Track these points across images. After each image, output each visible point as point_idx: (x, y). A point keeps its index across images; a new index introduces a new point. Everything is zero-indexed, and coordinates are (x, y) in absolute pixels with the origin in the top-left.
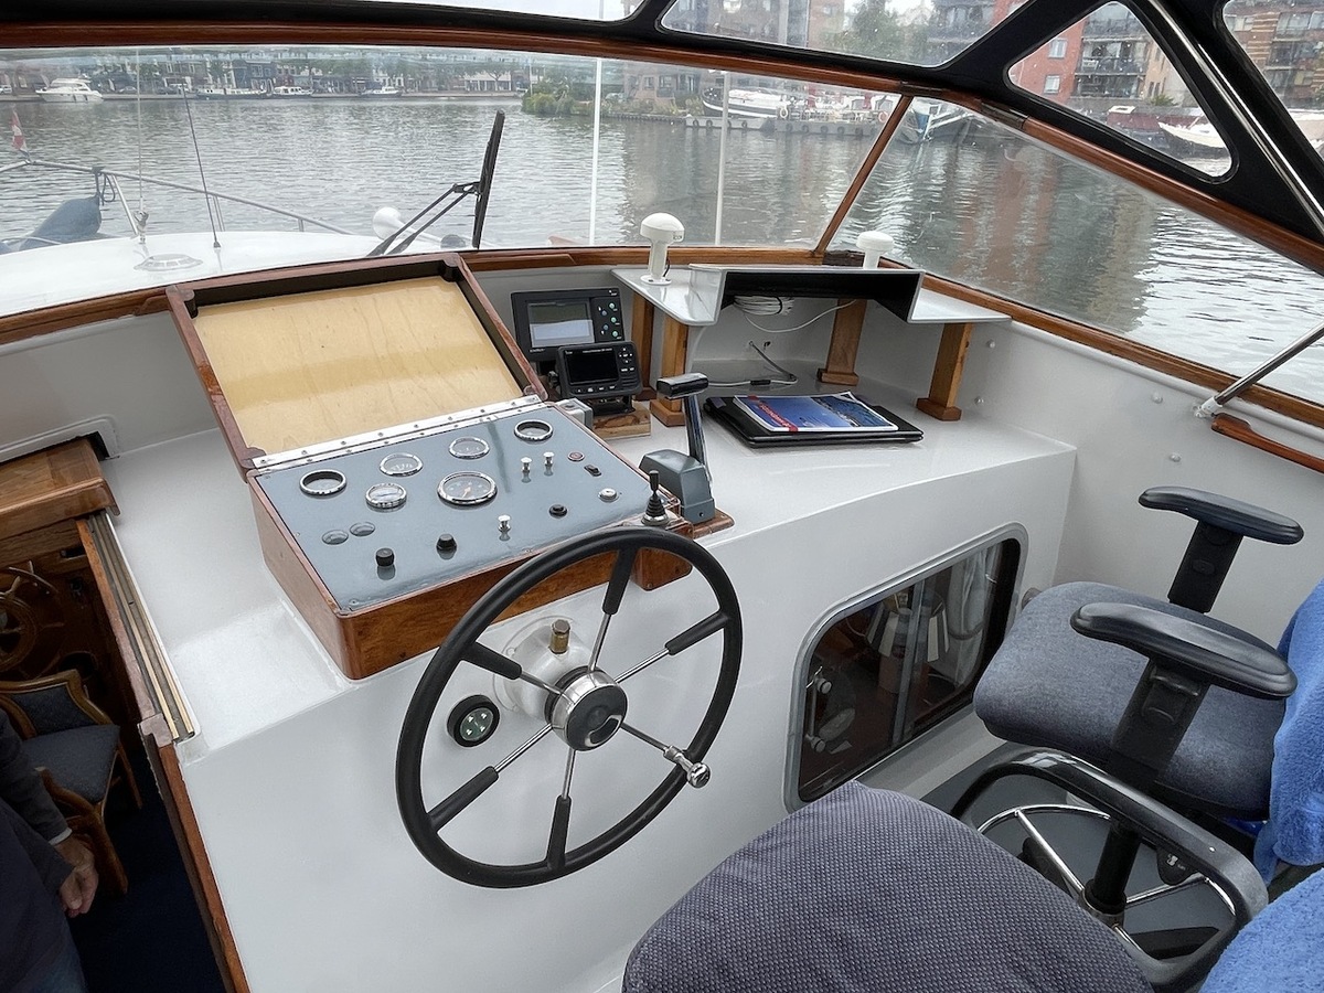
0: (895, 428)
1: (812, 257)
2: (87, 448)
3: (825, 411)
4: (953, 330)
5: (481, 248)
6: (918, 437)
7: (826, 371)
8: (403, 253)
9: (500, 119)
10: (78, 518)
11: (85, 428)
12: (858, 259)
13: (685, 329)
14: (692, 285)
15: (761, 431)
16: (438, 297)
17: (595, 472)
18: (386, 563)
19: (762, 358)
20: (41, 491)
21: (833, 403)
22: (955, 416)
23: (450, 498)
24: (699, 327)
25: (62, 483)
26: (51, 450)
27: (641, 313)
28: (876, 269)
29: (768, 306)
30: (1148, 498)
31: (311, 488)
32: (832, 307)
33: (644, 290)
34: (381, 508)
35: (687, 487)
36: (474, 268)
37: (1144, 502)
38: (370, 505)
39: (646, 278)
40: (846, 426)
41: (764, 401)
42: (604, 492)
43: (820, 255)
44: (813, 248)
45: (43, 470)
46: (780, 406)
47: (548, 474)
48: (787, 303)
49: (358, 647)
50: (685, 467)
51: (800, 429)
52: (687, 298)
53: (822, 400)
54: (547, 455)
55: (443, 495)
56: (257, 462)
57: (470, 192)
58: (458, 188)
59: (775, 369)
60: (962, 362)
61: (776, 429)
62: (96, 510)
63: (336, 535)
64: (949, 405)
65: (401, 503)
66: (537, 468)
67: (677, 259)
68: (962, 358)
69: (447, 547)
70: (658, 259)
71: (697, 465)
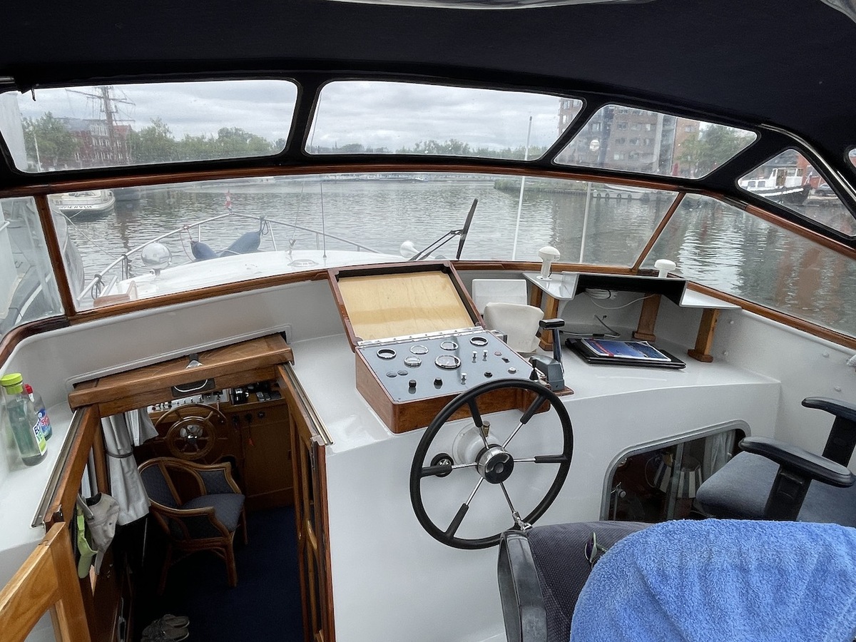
0: (670, 360)
1: (631, 271)
2: (281, 337)
3: (631, 349)
4: (708, 313)
5: (460, 259)
6: (683, 366)
7: (637, 332)
8: (425, 260)
9: (476, 202)
10: (279, 364)
11: (279, 329)
12: (657, 273)
13: (557, 301)
14: (563, 282)
15: (594, 355)
16: (440, 279)
17: (506, 361)
18: (412, 386)
19: (601, 325)
20: (263, 352)
21: (636, 346)
22: (709, 360)
23: (440, 365)
24: (564, 300)
25: (272, 349)
26: (266, 337)
27: (535, 294)
28: (665, 278)
29: (603, 295)
30: (807, 402)
31: (382, 355)
32: (641, 297)
33: (538, 283)
34: (410, 365)
35: (552, 373)
36: (457, 268)
37: (804, 404)
38: (406, 364)
39: (539, 277)
40: (641, 357)
41: (597, 342)
42: (511, 369)
43: (635, 270)
44: (631, 267)
45: (264, 345)
46: (607, 345)
47: (485, 360)
48: (614, 294)
49: (399, 418)
50: (551, 362)
51: (615, 356)
52: (560, 288)
53: (630, 344)
54: (485, 351)
55: (437, 363)
56: (359, 343)
57: (458, 234)
58: (453, 232)
59: (608, 330)
60: (713, 330)
61: (602, 354)
62: (285, 361)
63: (392, 374)
64: (705, 353)
65: (419, 365)
66: (480, 357)
67: (556, 269)
68: (713, 328)
69: (438, 383)
70: (546, 269)
71: (557, 363)
